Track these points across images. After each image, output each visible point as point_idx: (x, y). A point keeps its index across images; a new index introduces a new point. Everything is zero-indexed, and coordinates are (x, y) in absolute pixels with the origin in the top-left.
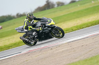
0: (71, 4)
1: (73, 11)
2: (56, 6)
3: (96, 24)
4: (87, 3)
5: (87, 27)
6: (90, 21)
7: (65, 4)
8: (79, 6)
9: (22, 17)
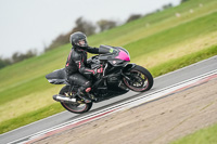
0: (131, 23)
1: (136, 39)
2: (98, 30)
3: (188, 64)
4: (166, 17)
5: (170, 70)
6: (175, 57)
7: (118, 24)
8: (148, 25)
9: (25, 61)
